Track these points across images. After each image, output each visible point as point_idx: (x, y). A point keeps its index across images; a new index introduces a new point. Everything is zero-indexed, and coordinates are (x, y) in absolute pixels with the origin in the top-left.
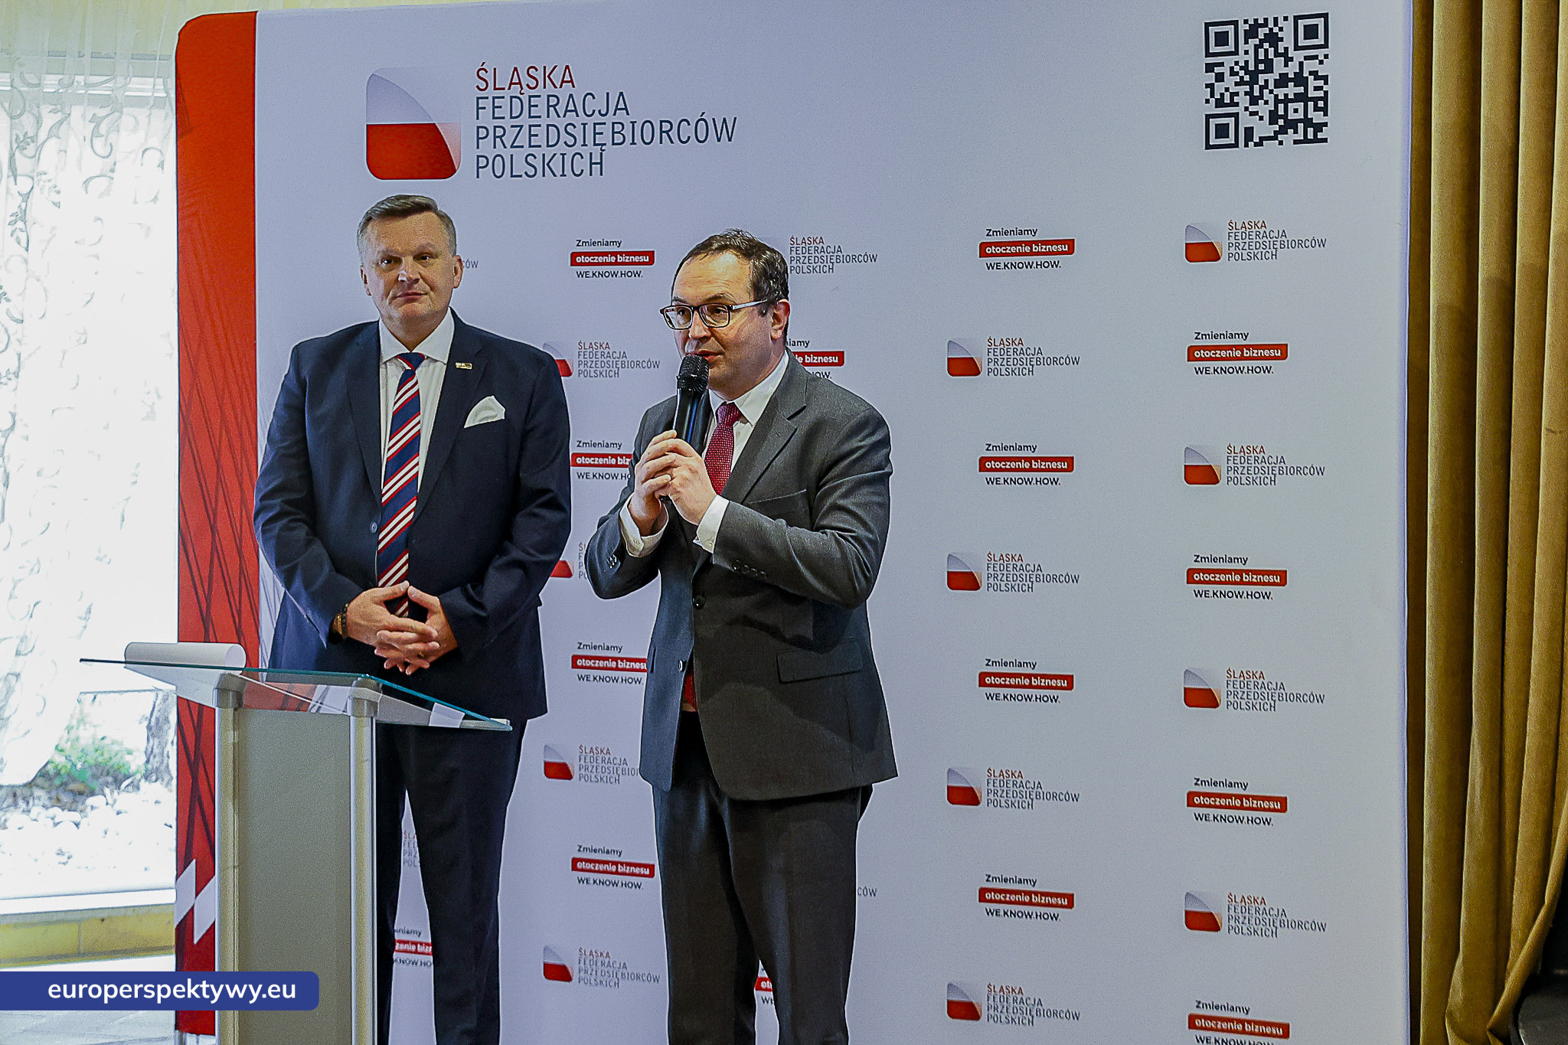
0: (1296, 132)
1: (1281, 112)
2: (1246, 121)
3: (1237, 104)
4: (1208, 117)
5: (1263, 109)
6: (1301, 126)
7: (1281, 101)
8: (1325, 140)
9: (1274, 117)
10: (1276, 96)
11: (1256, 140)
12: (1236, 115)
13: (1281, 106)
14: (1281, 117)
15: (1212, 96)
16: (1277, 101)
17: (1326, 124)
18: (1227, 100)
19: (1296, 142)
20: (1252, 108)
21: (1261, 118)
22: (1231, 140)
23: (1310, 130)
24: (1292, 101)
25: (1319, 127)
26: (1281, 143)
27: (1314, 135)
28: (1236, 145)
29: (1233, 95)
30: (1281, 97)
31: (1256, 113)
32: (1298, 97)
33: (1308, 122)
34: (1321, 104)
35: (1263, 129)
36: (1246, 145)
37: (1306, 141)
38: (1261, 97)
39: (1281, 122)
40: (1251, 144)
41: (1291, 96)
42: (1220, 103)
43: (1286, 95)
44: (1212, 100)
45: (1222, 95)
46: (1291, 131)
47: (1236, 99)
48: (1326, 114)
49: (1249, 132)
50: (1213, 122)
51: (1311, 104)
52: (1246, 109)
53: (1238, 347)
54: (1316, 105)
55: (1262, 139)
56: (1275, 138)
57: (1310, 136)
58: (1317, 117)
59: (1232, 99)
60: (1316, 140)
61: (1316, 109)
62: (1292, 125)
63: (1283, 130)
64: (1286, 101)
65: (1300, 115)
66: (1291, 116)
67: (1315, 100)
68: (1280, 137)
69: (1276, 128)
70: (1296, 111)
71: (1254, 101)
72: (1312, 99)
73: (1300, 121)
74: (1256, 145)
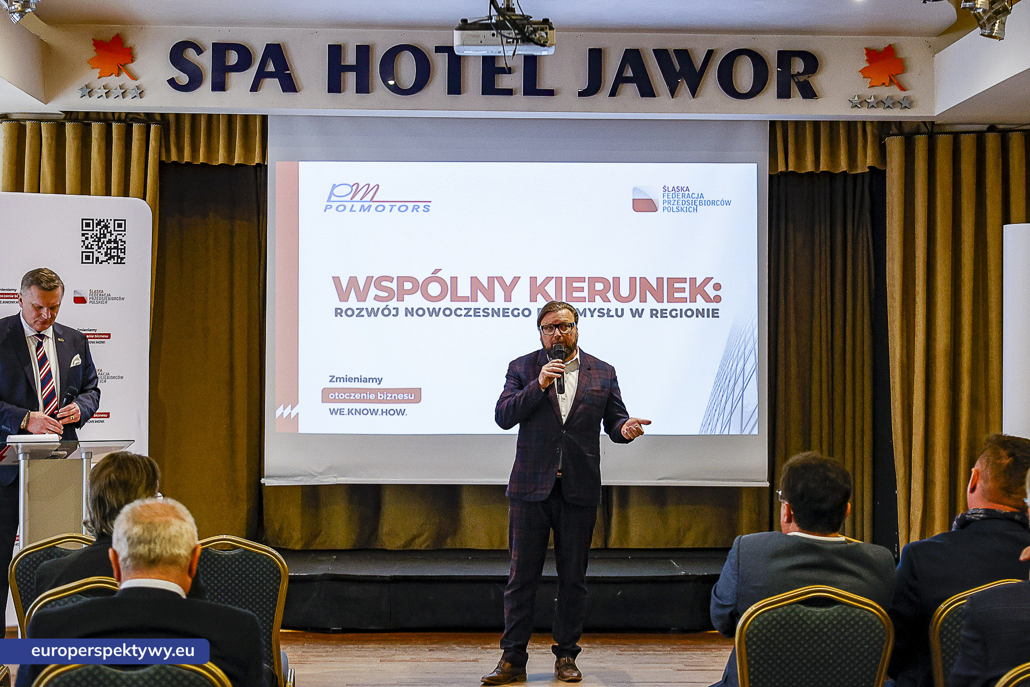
0: (114, 260)
1: (109, 252)
2: (96, 254)
3: (93, 249)
4: (83, 252)
5: (103, 251)
6: (116, 258)
7: (109, 249)
8: (124, 263)
9: (106, 254)
10: (107, 247)
11: (100, 261)
12: (93, 252)
13: (109, 250)
14: (109, 254)
15: (84, 244)
16: (107, 249)
17: (125, 258)
18: (89, 247)
19: (114, 263)
20: (99, 250)
21: (102, 254)
22: (91, 261)
23: (119, 260)
24: (113, 249)
25: (122, 259)
26: (109, 263)
27: (121, 261)
28: (93, 263)
29: (92, 245)
30: (109, 247)
31: (100, 252)
32: (115, 248)
33: (118, 257)
34: (123, 251)
35: (102, 258)
36: (96, 263)
37: (117, 263)
38: (102, 246)
39: (109, 256)
40: (98, 263)
41: (112, 247)
42: (87, 247)
43: (111, 247)
44: (84, 246)
45: (88, 245)
46: (112, 259)
47: (93, 247)
48: (125, 254)
49: (97, 259)
50: (84, 254)
51: (119, 250)
52: (96, 250)
53: (93, 334)
54: (121, 251)
55: (102, 261)
56: (106, 261)
57: (119, 261)
58: (122, 255)
59: (91, 247)
60: (121, 263)
61: (121, 252)
62: (113, 257)
63: (110, 259)
64: (111, 249)
65: (116, 254)
66: (113, 254)
67: (121, 249)
68: (109, 261)
69: (107, 258)
70: (114, 252)
71: (99, 248)
72: (120, 249)
73: (116, 256)
74: (100, 263)
